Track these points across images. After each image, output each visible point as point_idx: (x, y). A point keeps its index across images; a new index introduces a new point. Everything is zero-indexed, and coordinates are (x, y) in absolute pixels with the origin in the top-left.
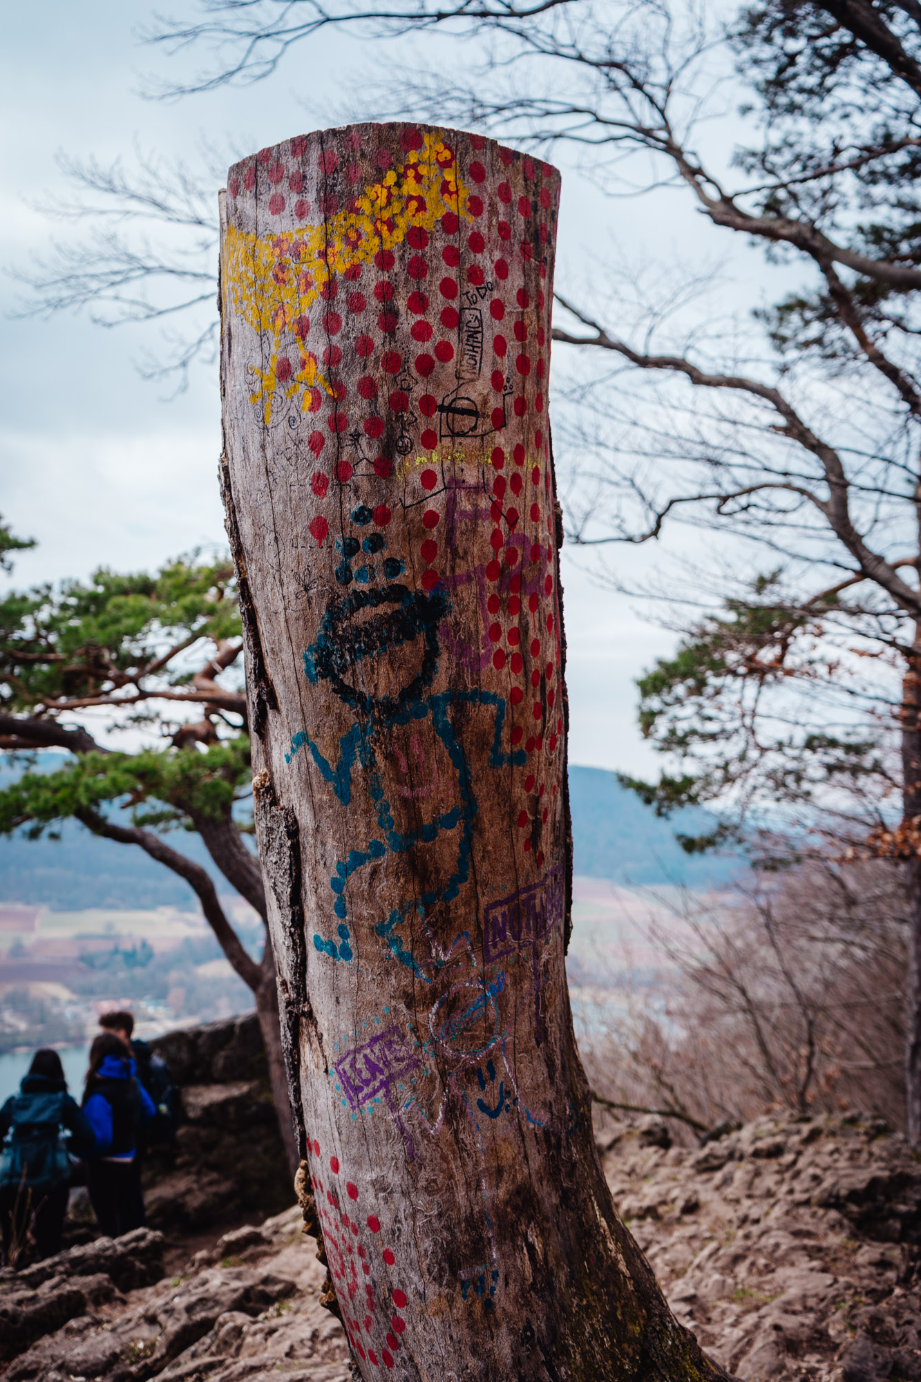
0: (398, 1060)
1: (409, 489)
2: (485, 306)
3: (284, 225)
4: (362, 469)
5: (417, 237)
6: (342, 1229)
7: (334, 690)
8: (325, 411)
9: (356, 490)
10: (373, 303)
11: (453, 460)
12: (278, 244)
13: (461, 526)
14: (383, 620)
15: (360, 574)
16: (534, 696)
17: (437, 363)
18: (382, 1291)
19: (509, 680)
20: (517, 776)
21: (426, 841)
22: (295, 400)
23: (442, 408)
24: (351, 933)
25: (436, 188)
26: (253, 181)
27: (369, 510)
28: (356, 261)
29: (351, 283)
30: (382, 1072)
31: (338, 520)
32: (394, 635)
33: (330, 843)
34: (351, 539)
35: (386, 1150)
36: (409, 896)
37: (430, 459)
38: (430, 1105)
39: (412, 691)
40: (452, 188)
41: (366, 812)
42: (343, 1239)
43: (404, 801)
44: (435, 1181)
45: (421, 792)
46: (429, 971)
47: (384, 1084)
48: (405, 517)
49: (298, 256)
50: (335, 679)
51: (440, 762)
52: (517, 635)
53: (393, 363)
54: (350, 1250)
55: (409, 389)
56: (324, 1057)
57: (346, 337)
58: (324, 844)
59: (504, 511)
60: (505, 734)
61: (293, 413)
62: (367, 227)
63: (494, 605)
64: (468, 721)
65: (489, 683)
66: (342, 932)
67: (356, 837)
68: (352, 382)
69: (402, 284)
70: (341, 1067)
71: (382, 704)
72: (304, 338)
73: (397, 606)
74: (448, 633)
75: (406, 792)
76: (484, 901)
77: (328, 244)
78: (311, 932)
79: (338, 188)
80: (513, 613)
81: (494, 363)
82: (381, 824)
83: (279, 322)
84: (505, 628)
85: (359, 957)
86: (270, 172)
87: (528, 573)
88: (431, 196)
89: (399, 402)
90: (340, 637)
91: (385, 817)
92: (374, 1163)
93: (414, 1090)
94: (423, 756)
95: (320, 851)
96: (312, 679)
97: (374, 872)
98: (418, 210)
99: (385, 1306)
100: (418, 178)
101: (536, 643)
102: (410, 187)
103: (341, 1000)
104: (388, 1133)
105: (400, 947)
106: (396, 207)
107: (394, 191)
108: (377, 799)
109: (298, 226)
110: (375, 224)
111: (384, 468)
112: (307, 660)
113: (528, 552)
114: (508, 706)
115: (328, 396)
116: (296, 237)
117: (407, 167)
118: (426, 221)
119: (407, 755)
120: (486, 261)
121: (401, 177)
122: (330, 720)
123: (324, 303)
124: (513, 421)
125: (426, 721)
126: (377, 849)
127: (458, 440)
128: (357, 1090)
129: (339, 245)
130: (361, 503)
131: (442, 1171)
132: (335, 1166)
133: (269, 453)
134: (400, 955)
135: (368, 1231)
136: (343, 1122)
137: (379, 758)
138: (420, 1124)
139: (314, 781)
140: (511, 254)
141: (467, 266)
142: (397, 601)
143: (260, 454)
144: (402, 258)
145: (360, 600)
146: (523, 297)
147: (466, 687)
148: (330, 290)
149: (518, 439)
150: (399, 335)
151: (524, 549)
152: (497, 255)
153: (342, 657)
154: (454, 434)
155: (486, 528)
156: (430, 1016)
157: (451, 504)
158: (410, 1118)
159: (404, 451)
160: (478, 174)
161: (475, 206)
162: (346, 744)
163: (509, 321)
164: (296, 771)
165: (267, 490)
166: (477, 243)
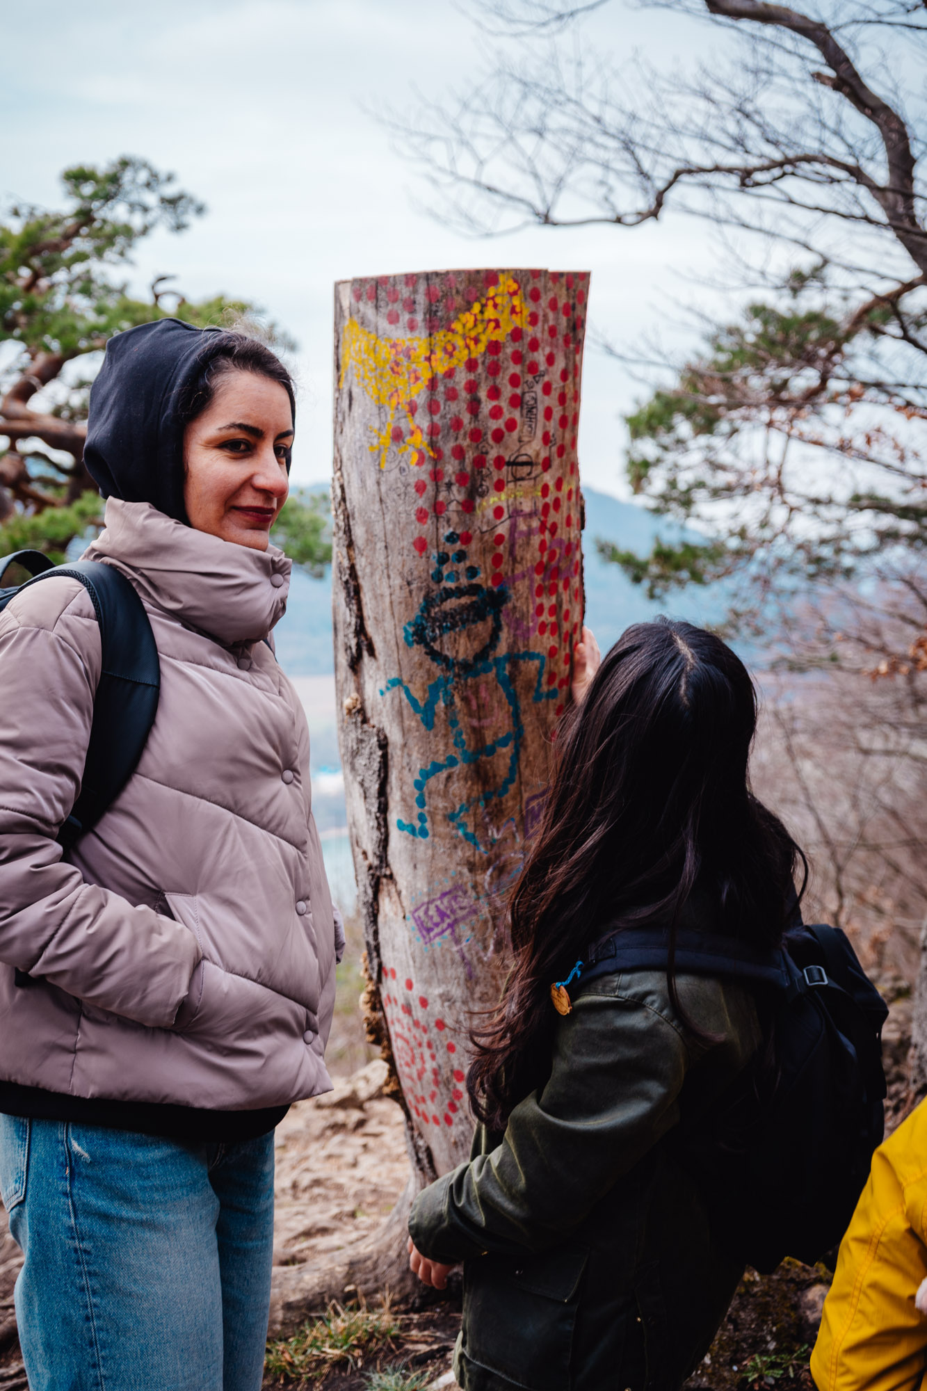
0: (461, 908)
1: (485, 520)
2: (538, 388)
3: (399, 334)
4: (453, 506)
5: (494, 347)
6: (414, 1031)
7: (426, 653)
8: (428, 467)
9: (448, 521)
10: (464, 395)
11: (515, 498)
12: (394, 346)
13: (520, 541)
14: (464, 608)
15: (449, 577)
16: (565, 649)
17: (506, 433)
18: (445, 1072)
19: (549, 641)
20: (551, 707)
21: (488, 756)
22: (405, 456)
23: (509, 464)
24: (429, 819)
25: (507, 311)
26: (374, 297)
27: (458, 535)
28: (452, 366)
29: (447, 380)
30: (448, 917)
31: (434, 541)
32: (471, 618)
33: (415, 755)
34: (444, 553)
35: (451, 972)
36: (474, 794)
37: (500, 499)
38: (484, 941)
39: (482, 655)
40: (518, 309)
41: (445, 736)
42: (415, 1037)
43: (474, 729)
44: (487, 993)
45: (486, 722)
46: (486, 846)
47: (450, 926)
48: (481, 539)
49: (409, 357)
50: (427, 645)
51: (499, 702)
52: (554, 610)
53: (476, 435)
54: (420, 1045)
55: (487, 453)
56: (402, 907)
57: (444, 417)
58: (409, 755)
59: (548, 525)
60: (544, 679)
61: (403, 465)
62: (460, 342)
63: (540, 591)
64: (520, 673)
65: (535, 646)
66: (421, 818)
67: (437, 752)
68: (447, 448)
69: (483, 381)
70: (416, 915)
71: (461, 664)
72: (413, 415)
73: (474, 598)
74: (508, 615)
75: (475, 723)
76: (526, 796)
77: (432, 352)
78: (394, 816)
79: (439, 314)
80: (551, 594)
81: (545, 426)
82: (456, 744)
83: (394, 401)
84: (547, 606)
85: (434, 836)
86: (388, 293)
87: (563, 565)
88: (504, 317)
89: (480, 462)
90: (433, 618)
91: (459, 740)
92: (440, 982)
93: (473, 929)
94: (488, 698)
95: (406, 760)
96: (409, 644)
97: (449, 777)
98: (495, 328)
99: (447, 1082)
100: (495, 306)
101: (567, 612)
102: (490, 313)
103: (418, 866)
104: (453, 962)
105: (465, 830)
106: (480, 328)
107: (479, 317)
108: (453, 727)
109: (409, 335)
110: (465, 339)
111: (468, 507)
112: (406, 630)
113: (564, 550)
114: (547, 659)
115: (430, 457)
116: (407, 343)
117: (488, 299)
118: (500, 335)
119: (477, 698)
120: (540, 357)
121: (484, 306)
122: (421, 672)
123: (428, 393)
124: (556, 462)
125: (492, 675)
126: (452, 762)
127: (519, 483)
128: (429, 930)
129: (439, 354)
130: (451, 530)
131: (492, 986)
132: (409, 985)
133: (383, 488)
134: (466, 835)
135: (435, 1030)
136: (417, 953)
137: (457, 700)
138: (477, 953)
139: (405, 712)
140: (557, 347)
141: (527, 362)
142: (474, 594)
143: (376, 487)
144: (483, 363)
145: (448, 594)
146: (564, 376)
147: (519, 650)
148: (433, 384)
149: (559, 474)
150: (480, 417)
151: (561, 548)
152: (547, 350)
153: (433, 631)
154: (517, 480)
155: (536, 540)
156: (486, 877)
157: (513, 528)
158: (469, 950)
159: (482, 495)
160: (535, 296)
161: (534, 320)
162: (433, 690)
163: (555, 394)
164: (389, 703)
165: (381, 513)
166: (534, 345)
